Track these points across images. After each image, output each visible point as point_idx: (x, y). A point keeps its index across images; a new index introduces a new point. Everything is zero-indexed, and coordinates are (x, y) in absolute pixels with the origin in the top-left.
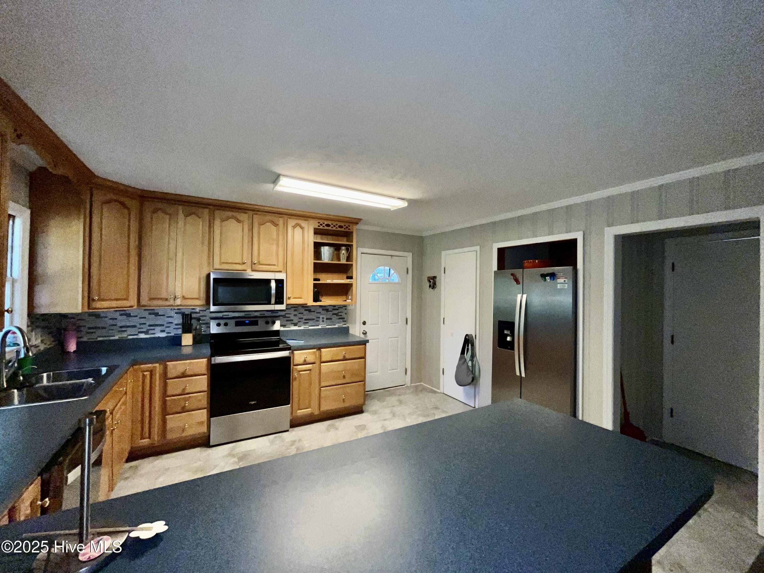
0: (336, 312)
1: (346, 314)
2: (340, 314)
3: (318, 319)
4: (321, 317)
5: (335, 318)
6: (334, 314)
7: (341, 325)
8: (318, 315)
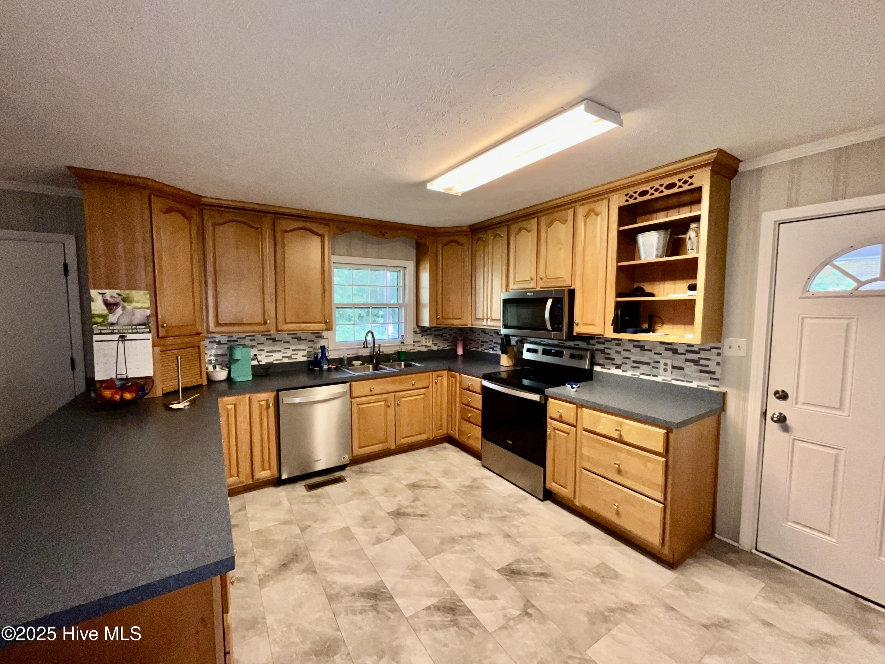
0: (695, 357)
1: (718, 364)
2: (702, 362)
3: (656, 365)
4: (662, 361)
5: (690, 368)
6: (687, 360)
7: (706, 384)
8: (657, 358)
